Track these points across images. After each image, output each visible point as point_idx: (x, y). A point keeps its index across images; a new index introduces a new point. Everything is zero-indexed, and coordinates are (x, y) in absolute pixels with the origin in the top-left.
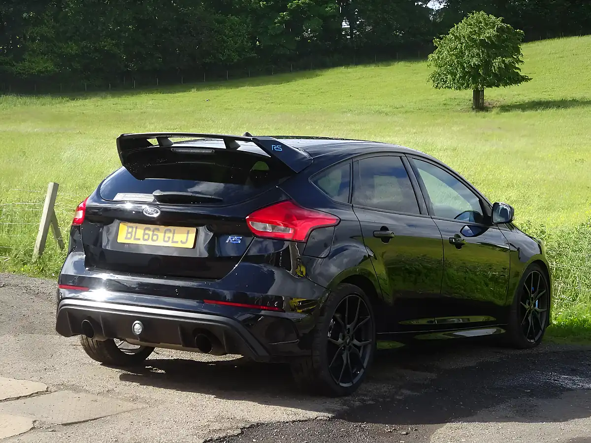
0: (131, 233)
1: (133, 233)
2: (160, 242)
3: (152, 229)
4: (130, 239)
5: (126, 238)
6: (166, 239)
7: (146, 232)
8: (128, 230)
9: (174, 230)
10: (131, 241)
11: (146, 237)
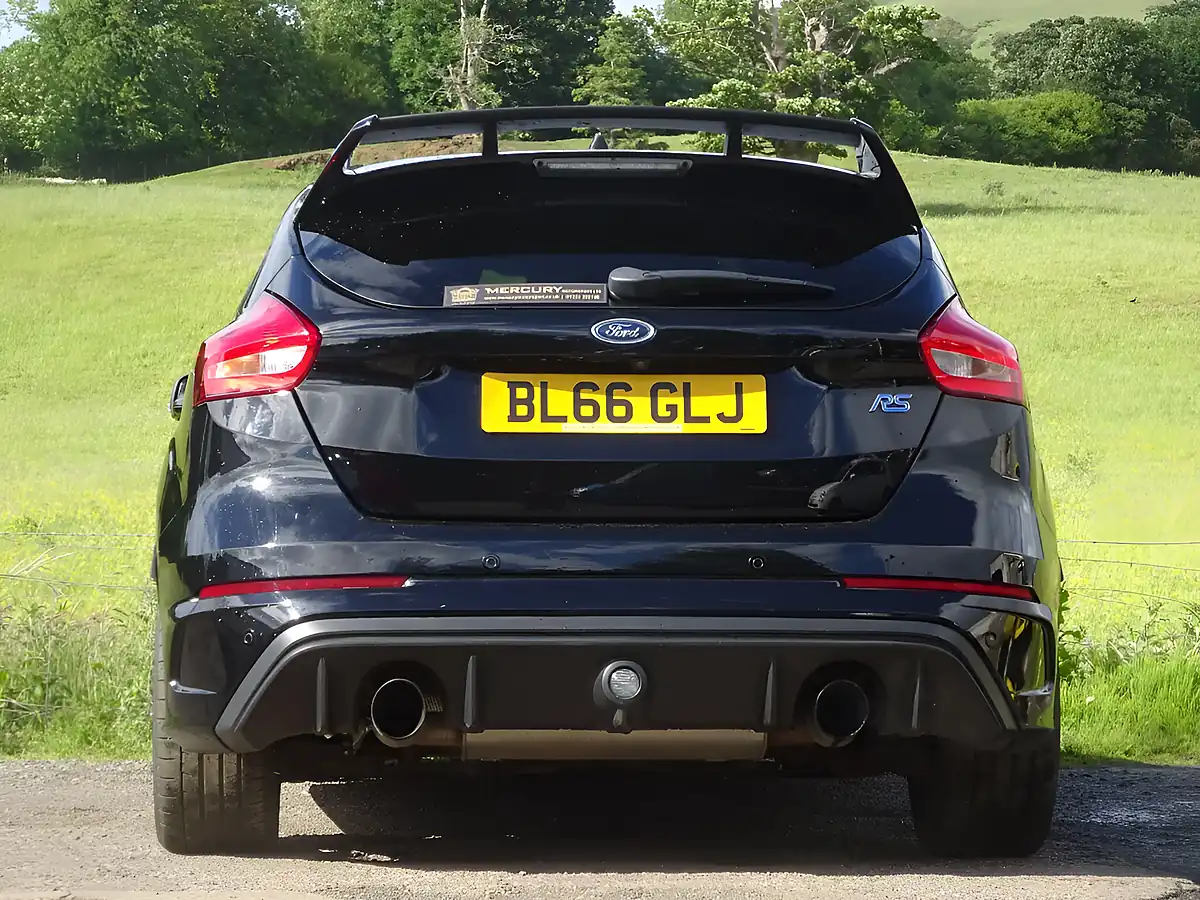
0: (528, 402)
1: (537, 402)
3: (603, 387)
4: (527, 418)
5: (513, 417)
7: (584, 396)
8: (513, 394)
9: (687, 386)
10: (535, 426)
11: (587, 411)
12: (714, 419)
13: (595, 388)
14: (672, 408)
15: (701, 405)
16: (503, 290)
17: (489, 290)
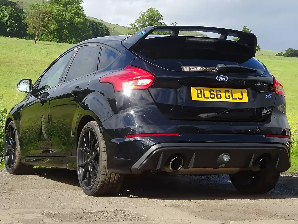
0: (201, 93)
1: (202, 94)
2: (223, 100)
3: (215, 91)
4: (201, 97)
5: (198, 97)
6: (228, 97)
7: (212, 92)
8: (197, 92)
9: (232, 91)
10: (202, 99)
11: (212, 96)
12: (238, 99)
13: (214, 91)
14: (229, 96)
15: (235, 95)
16: (194, 68)
17: (191, 68)
